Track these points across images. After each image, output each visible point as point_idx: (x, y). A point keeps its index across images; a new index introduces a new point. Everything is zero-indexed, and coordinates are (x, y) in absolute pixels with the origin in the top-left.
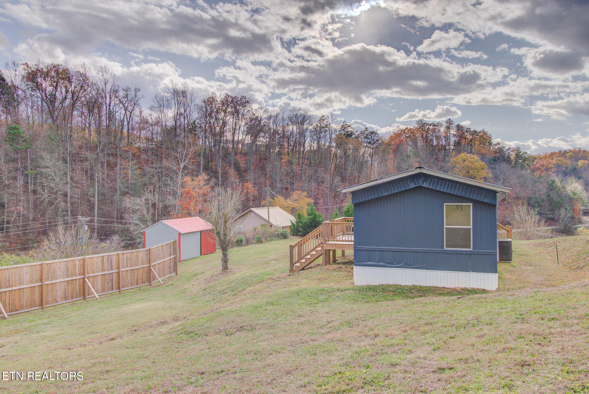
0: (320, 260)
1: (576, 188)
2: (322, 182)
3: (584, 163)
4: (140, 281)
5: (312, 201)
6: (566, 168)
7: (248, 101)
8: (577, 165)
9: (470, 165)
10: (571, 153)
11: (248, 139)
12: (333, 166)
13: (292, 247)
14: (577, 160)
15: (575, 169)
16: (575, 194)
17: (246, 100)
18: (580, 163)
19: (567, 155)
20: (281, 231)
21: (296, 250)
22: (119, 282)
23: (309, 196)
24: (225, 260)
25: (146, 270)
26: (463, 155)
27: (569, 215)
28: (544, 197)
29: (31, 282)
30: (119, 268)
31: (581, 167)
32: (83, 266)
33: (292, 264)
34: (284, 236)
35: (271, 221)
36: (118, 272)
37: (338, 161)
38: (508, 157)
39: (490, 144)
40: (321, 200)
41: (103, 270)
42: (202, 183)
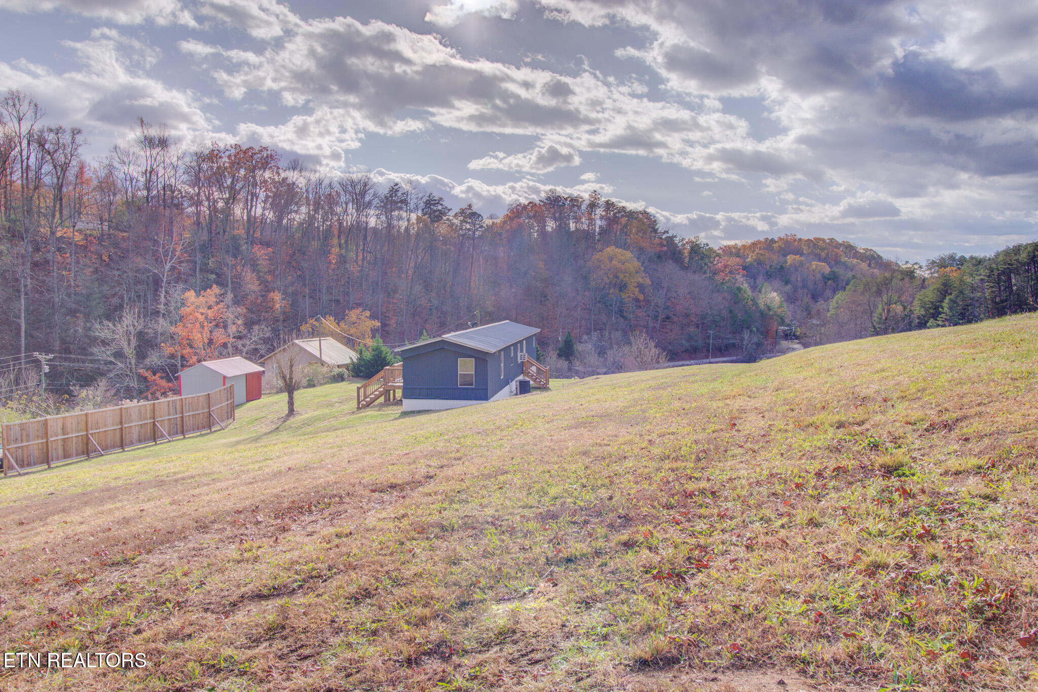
0: (382, 399)
1: (772, 300)
2: (395, 292)
3: (794, 259)
4: (200, 426)
5: (377, 324)
6: (771, 267)
7: (271, 155)
8: (786, 262)
9: (620, 265)
10: (780, 244)
11: (270, 215)
12: (412, 265)
13: (359, 389)
14: (785, 255)
15: (782, 267)
16: (769, 309)
17: (269, 153)
18: (790, 259)
19: (776, 245)
20: (336, 371)
21: (362, 391)
22: (183, 427)
23: (373, 317)
24: (291, 403)
25: (206, 415)
26: (611, 250)
27: (755, 340)
28: (725, 313)
29: (113, 425)
30: (182, 413)
31: (790, 265)
32: (154, 410)
33: (359, 402)
34: (339, 378)
35: (324, 358)
36: (182, 417)
37: (420, 258)
38: (680, 253)
39: (655, 231)
40: (393, 321)
41: (169, 415)
42: (212, 300)
